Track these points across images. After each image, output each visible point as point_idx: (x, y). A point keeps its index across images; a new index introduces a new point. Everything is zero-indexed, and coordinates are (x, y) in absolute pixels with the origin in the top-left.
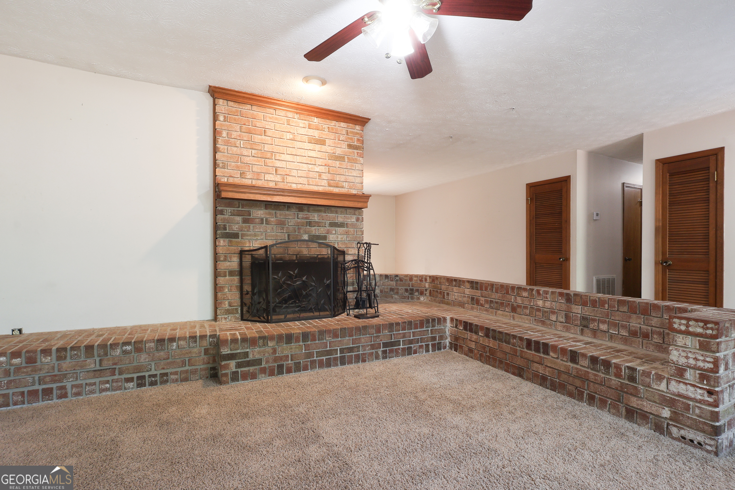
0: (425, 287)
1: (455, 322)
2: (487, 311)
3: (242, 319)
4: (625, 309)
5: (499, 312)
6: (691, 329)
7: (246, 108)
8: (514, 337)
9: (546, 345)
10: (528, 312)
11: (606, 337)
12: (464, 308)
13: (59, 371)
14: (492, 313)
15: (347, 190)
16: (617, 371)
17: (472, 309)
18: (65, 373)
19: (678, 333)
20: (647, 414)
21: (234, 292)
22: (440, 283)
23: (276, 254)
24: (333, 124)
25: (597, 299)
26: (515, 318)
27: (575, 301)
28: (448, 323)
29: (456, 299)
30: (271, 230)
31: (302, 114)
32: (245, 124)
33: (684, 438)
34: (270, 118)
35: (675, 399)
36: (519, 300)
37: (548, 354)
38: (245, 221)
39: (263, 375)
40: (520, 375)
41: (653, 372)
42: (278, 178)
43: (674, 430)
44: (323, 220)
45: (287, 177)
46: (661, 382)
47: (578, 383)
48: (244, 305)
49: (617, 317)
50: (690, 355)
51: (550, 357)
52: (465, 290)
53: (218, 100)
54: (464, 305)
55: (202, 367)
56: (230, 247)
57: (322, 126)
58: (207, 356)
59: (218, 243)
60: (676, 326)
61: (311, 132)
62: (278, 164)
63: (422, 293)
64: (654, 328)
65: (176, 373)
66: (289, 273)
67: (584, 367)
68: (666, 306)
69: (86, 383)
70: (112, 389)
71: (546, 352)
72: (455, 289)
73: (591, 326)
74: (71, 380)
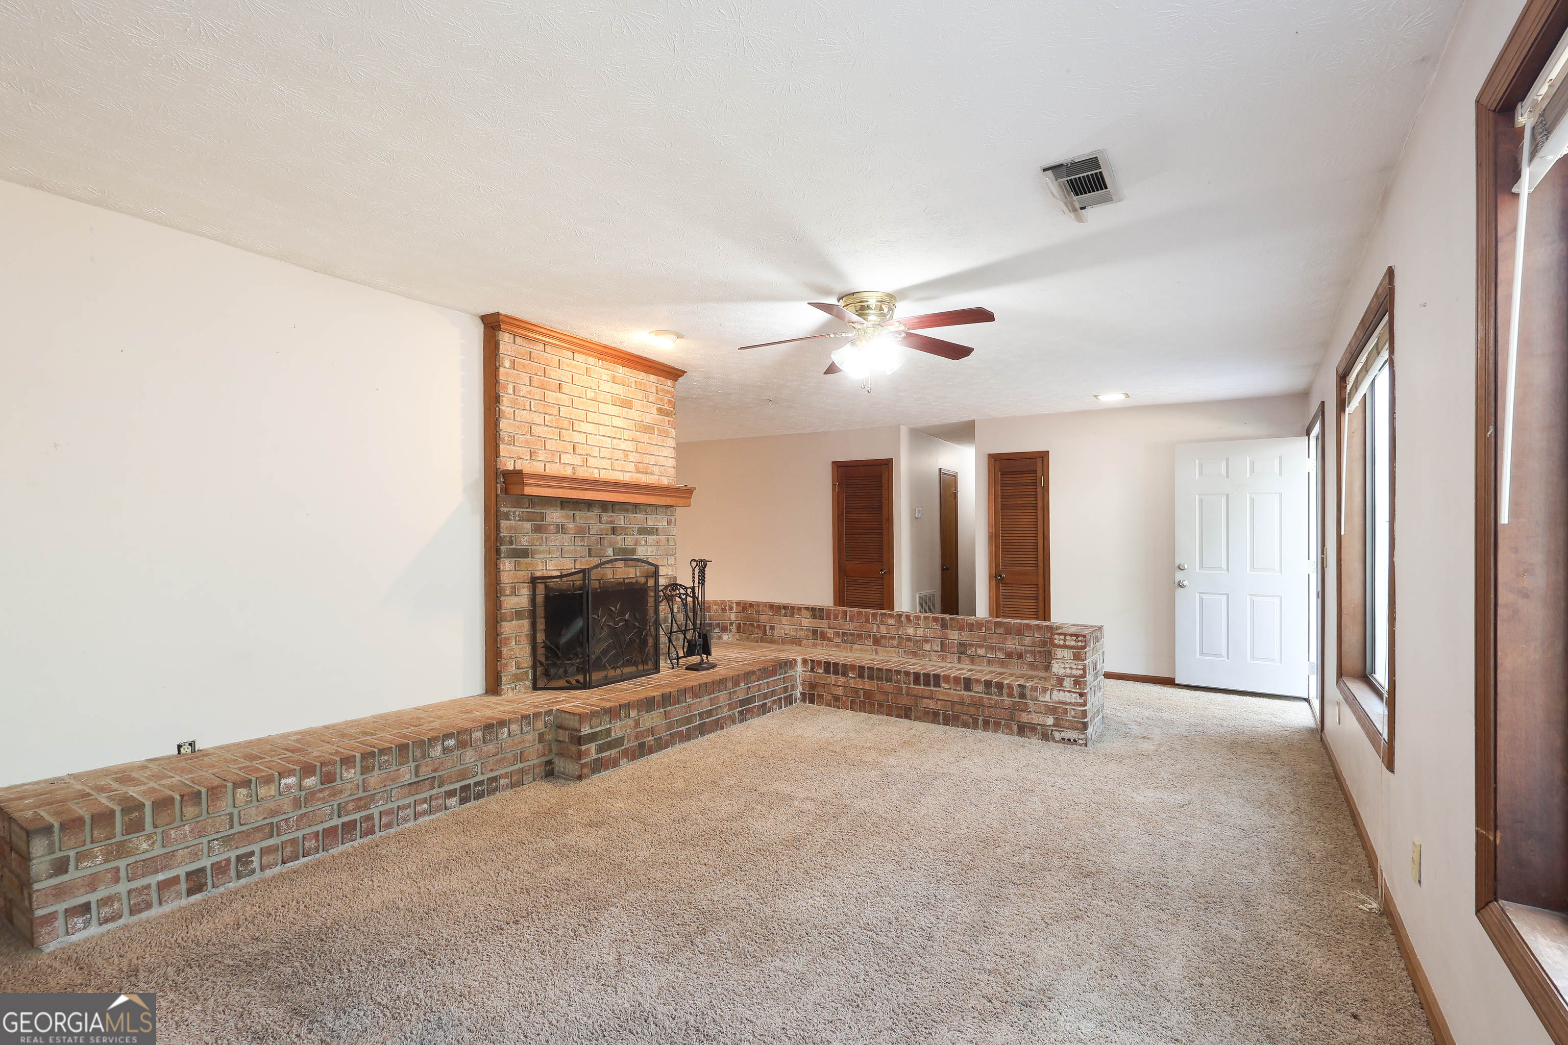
0: (730, 619)
1: (810, 664)
2: (837, 646)
3: (535, 688)
4: (1001, 631)
5: (856, 646)
6: (1067, 643)
7: (538, 349)
8: (898, 672)
9: (937, 677)
10: (895, 643)
11: (984, 662)
12: (800, 646)
13: (364, 791)
14: (845, 648)
15: (657, 477)
16: (1009, 691)
17: (815, 645)
18: (373, 792)
19: (1058, 648)
20: (1036, 726)
21: (524, 646)
22: (758, 612)
23: (575, 581)
24: (641, 377)
25: (974, 623)
26: (879, 652)
27: (951, 626)
28: (799, 668)
29: (786, 634)
30: (568, 543)
31: (606, 360)
32: (536, 374)
33: (1063, 739)
34: (568, 365)
35: (1057, 707)
36: (883, 629)
37: (939, 686)
38: (538, 529)
39: (625, 760)
40: (907, 717)
41: (1039, 686)
42: (577, 460)
43: (1056, 734)
44: (630, 524)
45: (588, 457)
46: (1046, 694)
47: (972, 710)
48: (538, 665)
49: (994, 640)
50: (1067, 666)
51: (941, 689)
52: (801, 621)
53: (503, 333)
54: (801, 641)
55: (535, 762)
56: (517, 572)
57: (629, 379)
58: (542, 744)
59: (503, 566)
60: (1056, 642)
61: (618, 390)
62: (579, 438)
63: (724, 629)
64: (1027, 648)
65: (505, 776)
66: (610, 609)
67: (979, 693)
68: (1036, 625)
69: (398, 806)
70: (430, 811)
71: (937, 685)
72: (784, 620)
73: (969, 652)
74: (381, 802)
